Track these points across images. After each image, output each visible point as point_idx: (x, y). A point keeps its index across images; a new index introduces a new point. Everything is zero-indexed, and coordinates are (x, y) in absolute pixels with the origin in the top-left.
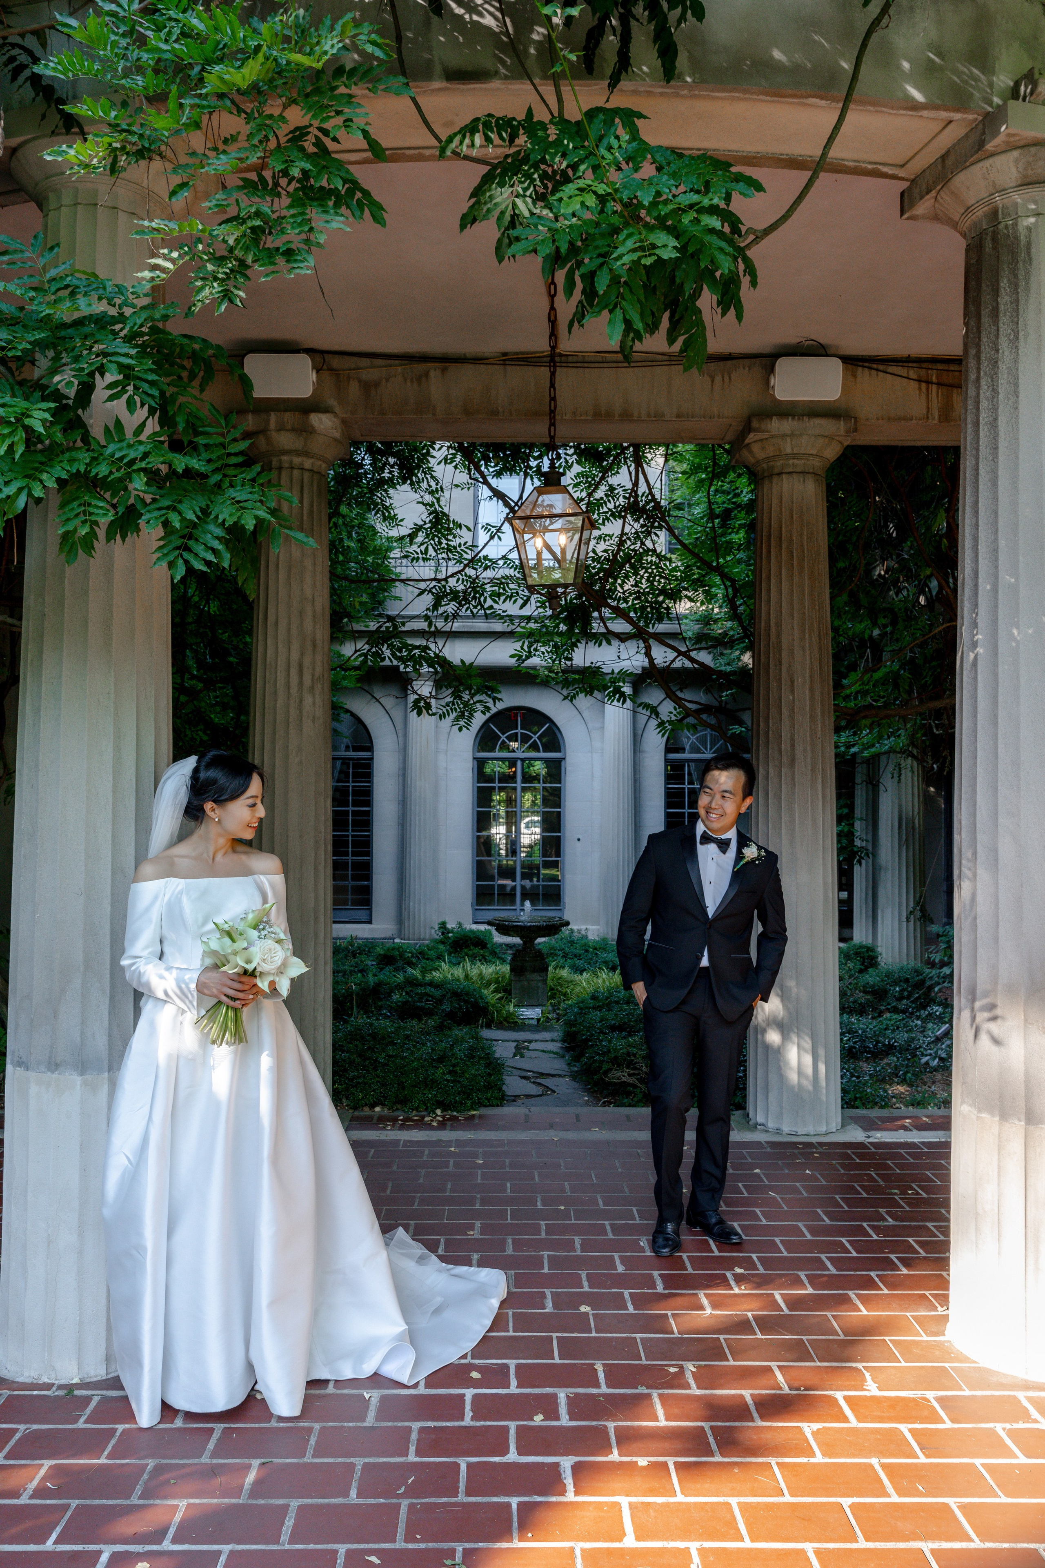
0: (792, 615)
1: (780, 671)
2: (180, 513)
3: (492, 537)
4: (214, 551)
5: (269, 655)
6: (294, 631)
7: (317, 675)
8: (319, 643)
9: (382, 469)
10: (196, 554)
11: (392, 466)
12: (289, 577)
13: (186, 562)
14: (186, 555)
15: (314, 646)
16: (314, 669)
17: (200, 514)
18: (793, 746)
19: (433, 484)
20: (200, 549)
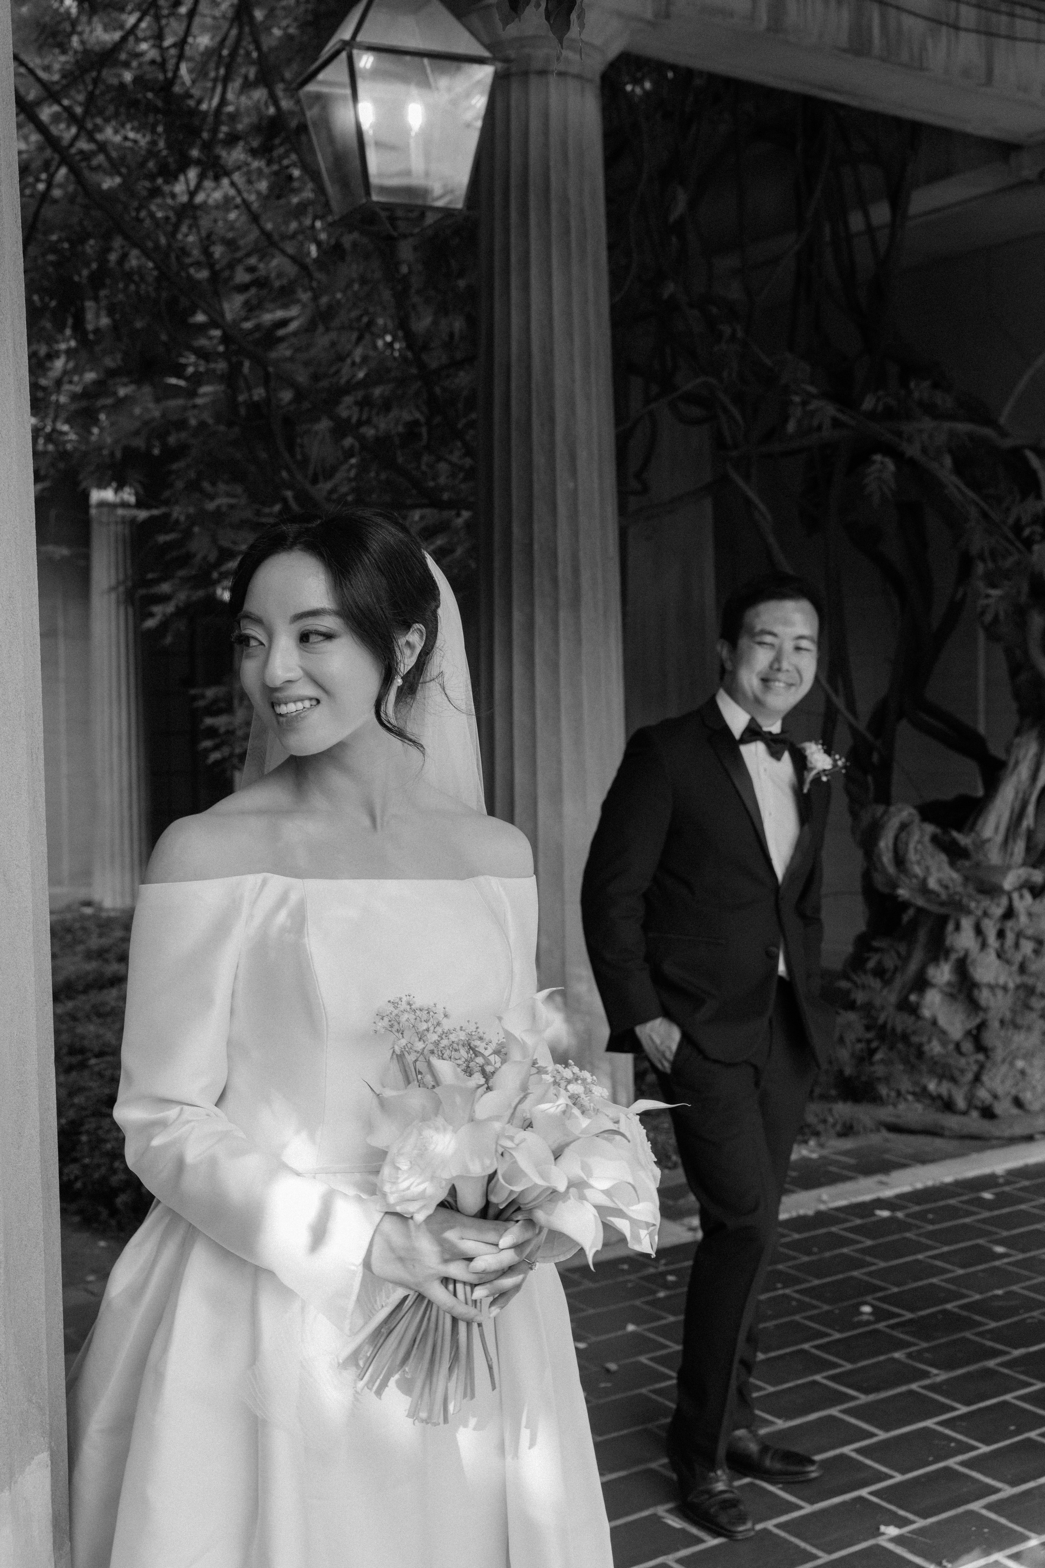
0: (570, 335)
1: (552, 433)
18: (576, 572)
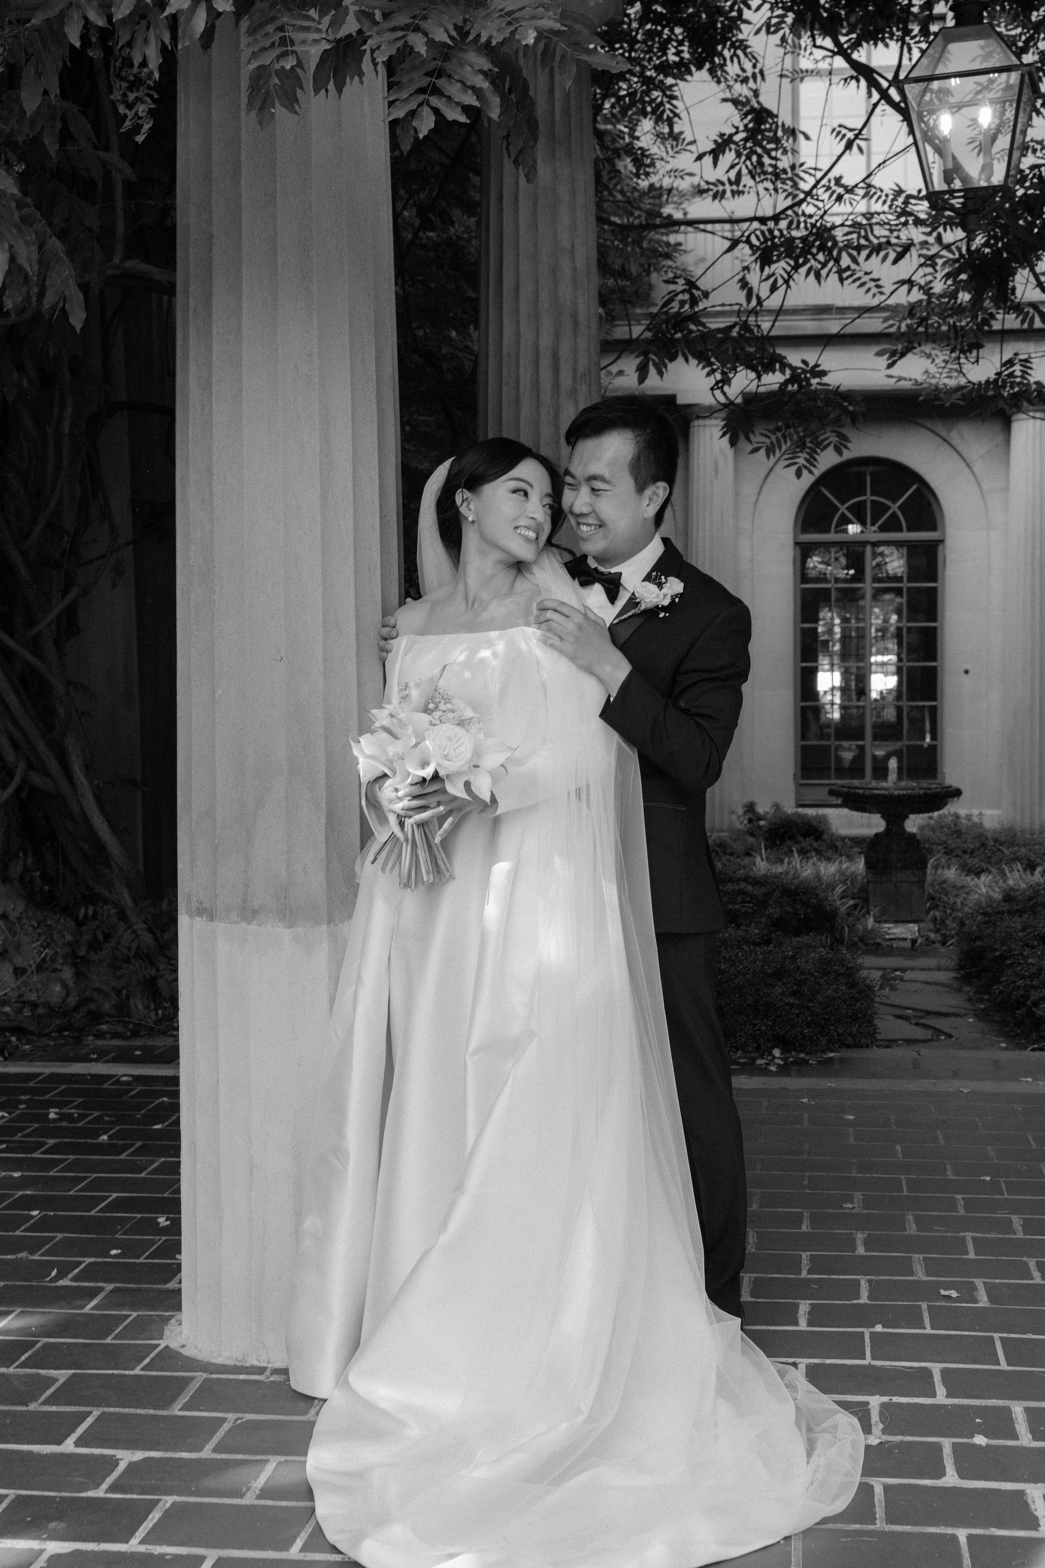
2: (426, 34)
3: (849, 146)
4: (478, 92)
5: (506, 341)
6: (545, 301)
7: (581, 370)
8: (582, 319)
9: (664, 49)
10: (449, 98)
11: (681, 43)
12: (534, 214)
13: (436, 111)
14: (435, 101)
15: (576, 324)
16: (575, 361)
17: (454, 34)
19: (748, 65)
20: (454, 90)
